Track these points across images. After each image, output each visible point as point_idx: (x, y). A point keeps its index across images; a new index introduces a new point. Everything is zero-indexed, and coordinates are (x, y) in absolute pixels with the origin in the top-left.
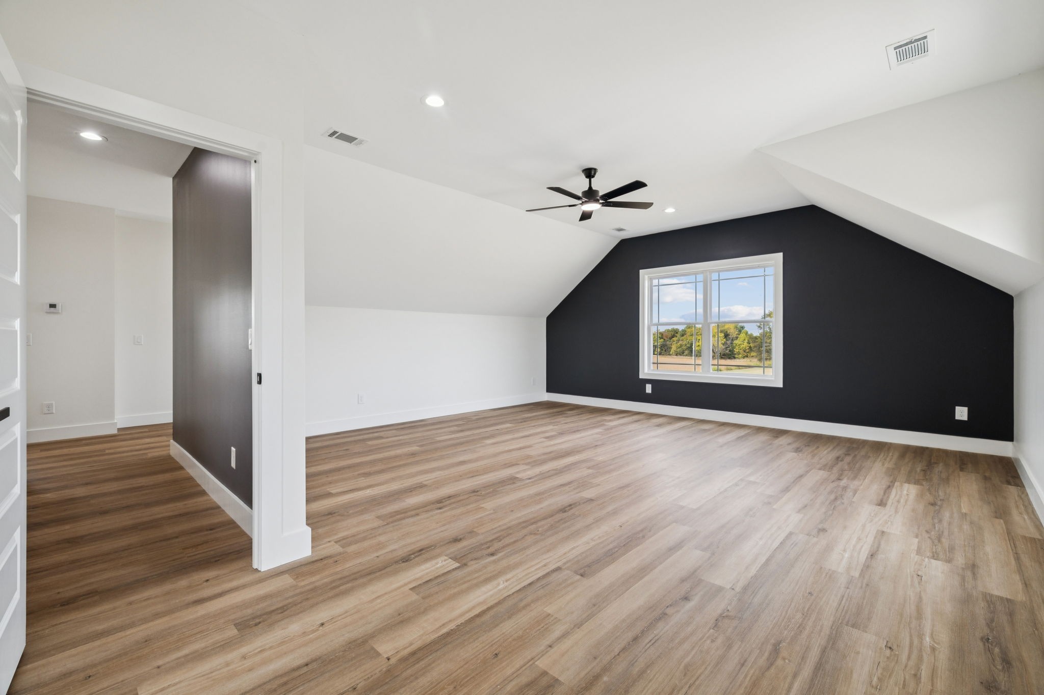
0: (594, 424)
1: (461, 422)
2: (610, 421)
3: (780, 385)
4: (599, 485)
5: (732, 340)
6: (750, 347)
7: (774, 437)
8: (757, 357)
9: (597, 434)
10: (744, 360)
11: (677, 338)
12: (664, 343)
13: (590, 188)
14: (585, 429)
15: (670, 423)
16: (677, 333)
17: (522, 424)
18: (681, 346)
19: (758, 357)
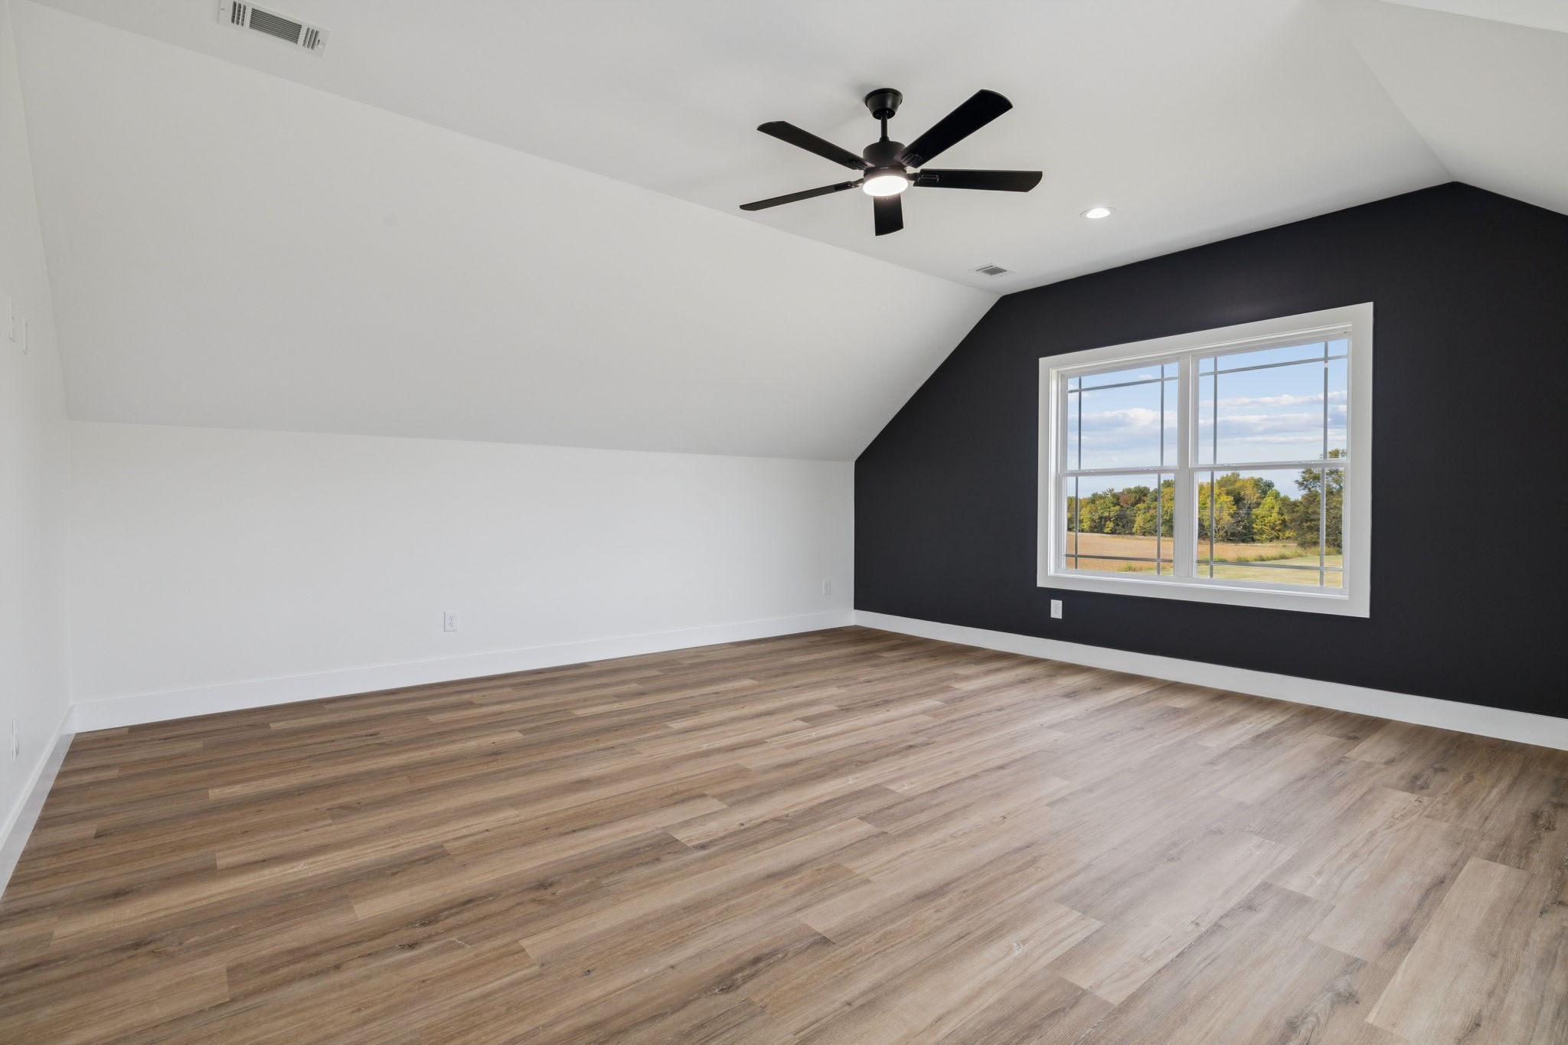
0: (928, 685)
1: (654, 672)
2: (967, 678)
3: (1364, 612)
4: (868, 881)
5: (1249, 508)
6: (1284, 521)
7: (1350, 738)
8: (1296, 539)
9: (924, 712)
10: (1271, 544)
11: (1145, 505)
12: (1122, 513)
13: (884, 137)
14: (903, 698)
15: (1097, 689)
16: (1145, 495)
17: (779, 679)
18: (1153, 518)
19: (1299, 539)
